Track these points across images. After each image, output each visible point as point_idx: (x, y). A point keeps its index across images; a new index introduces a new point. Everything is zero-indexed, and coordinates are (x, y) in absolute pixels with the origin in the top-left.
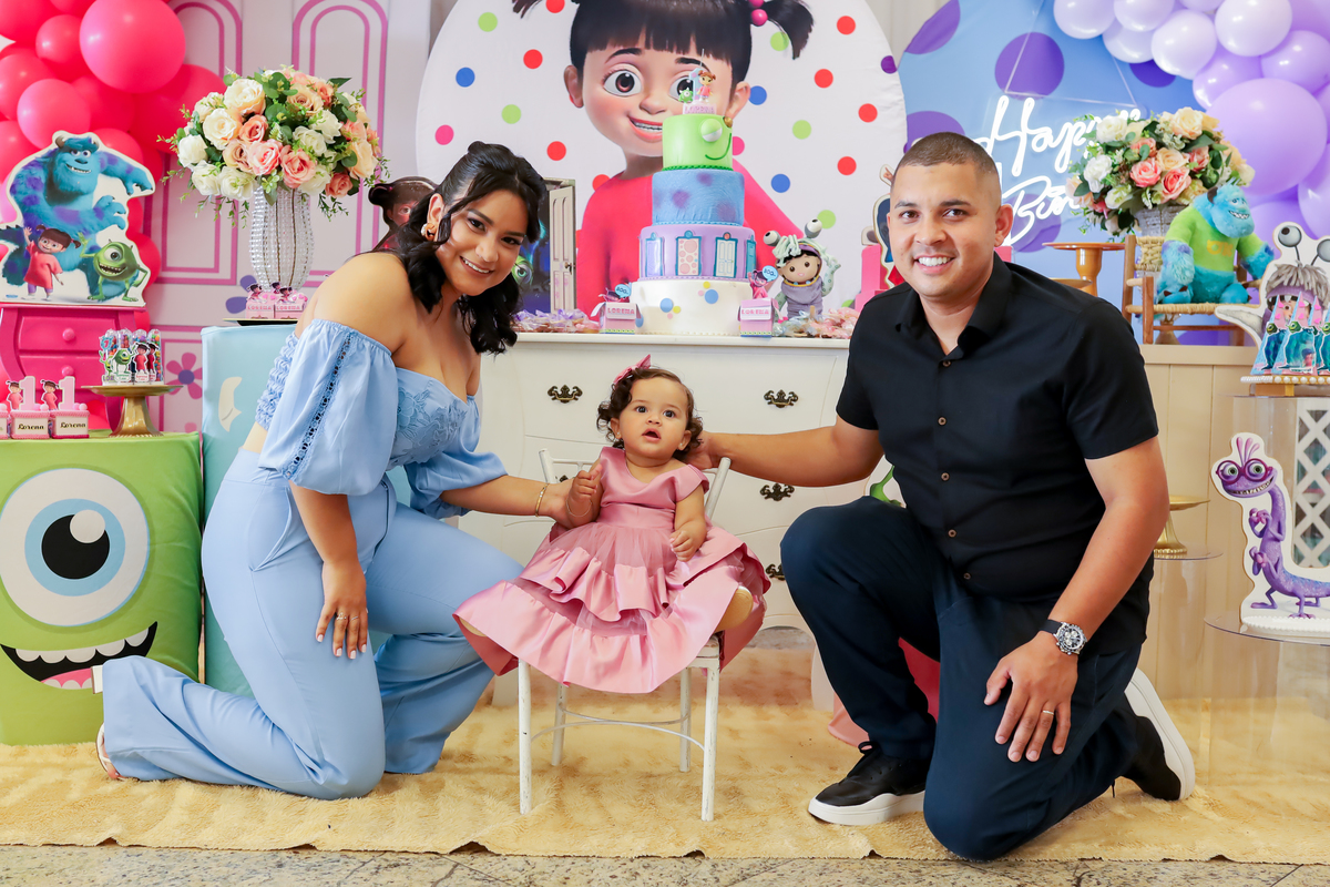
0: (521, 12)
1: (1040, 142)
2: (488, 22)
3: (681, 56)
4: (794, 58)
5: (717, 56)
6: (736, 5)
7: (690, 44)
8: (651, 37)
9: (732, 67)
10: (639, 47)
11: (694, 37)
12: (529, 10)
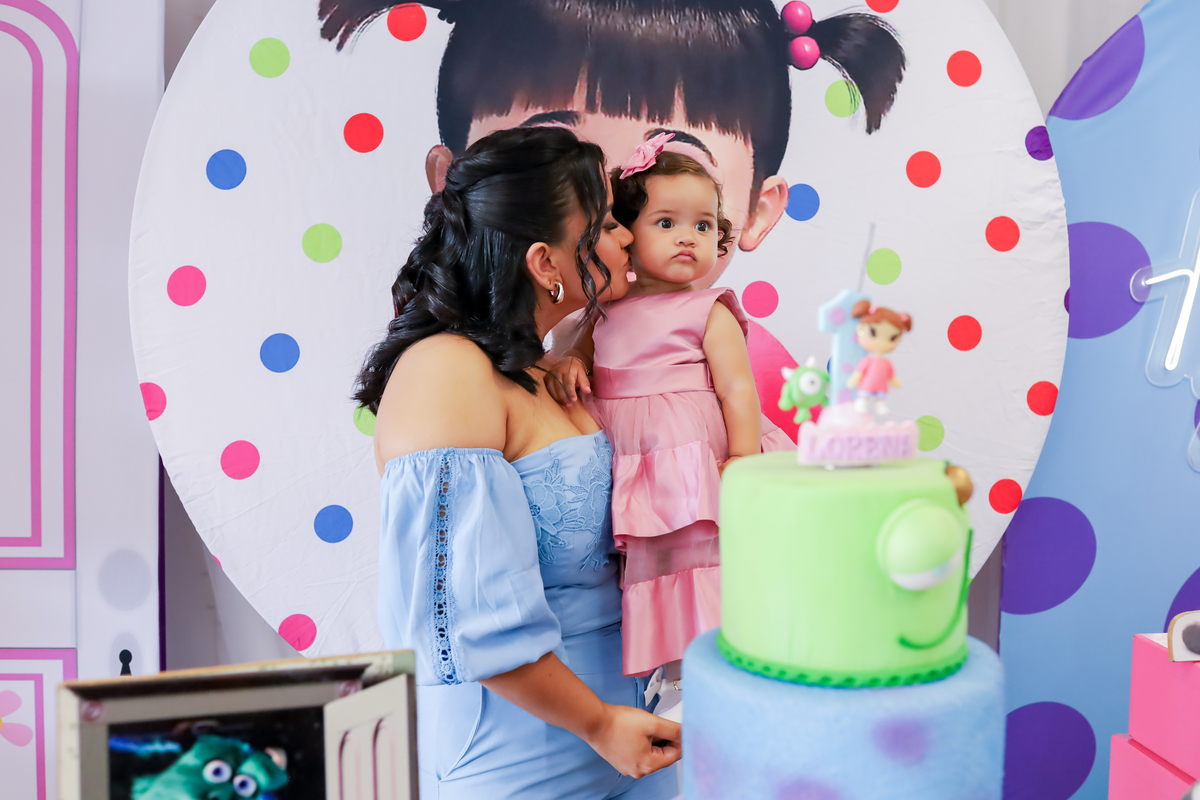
0: (336, 40)
2: (270, 59)
3: (656, 125)
4: (869, 131)
5: (725, 127)
6: (761, 27)
7: (674, 105)
8: (598, 90)
9: (754, 148)
10: (575, 109)
11: (682, 89)
12: (355, 33)
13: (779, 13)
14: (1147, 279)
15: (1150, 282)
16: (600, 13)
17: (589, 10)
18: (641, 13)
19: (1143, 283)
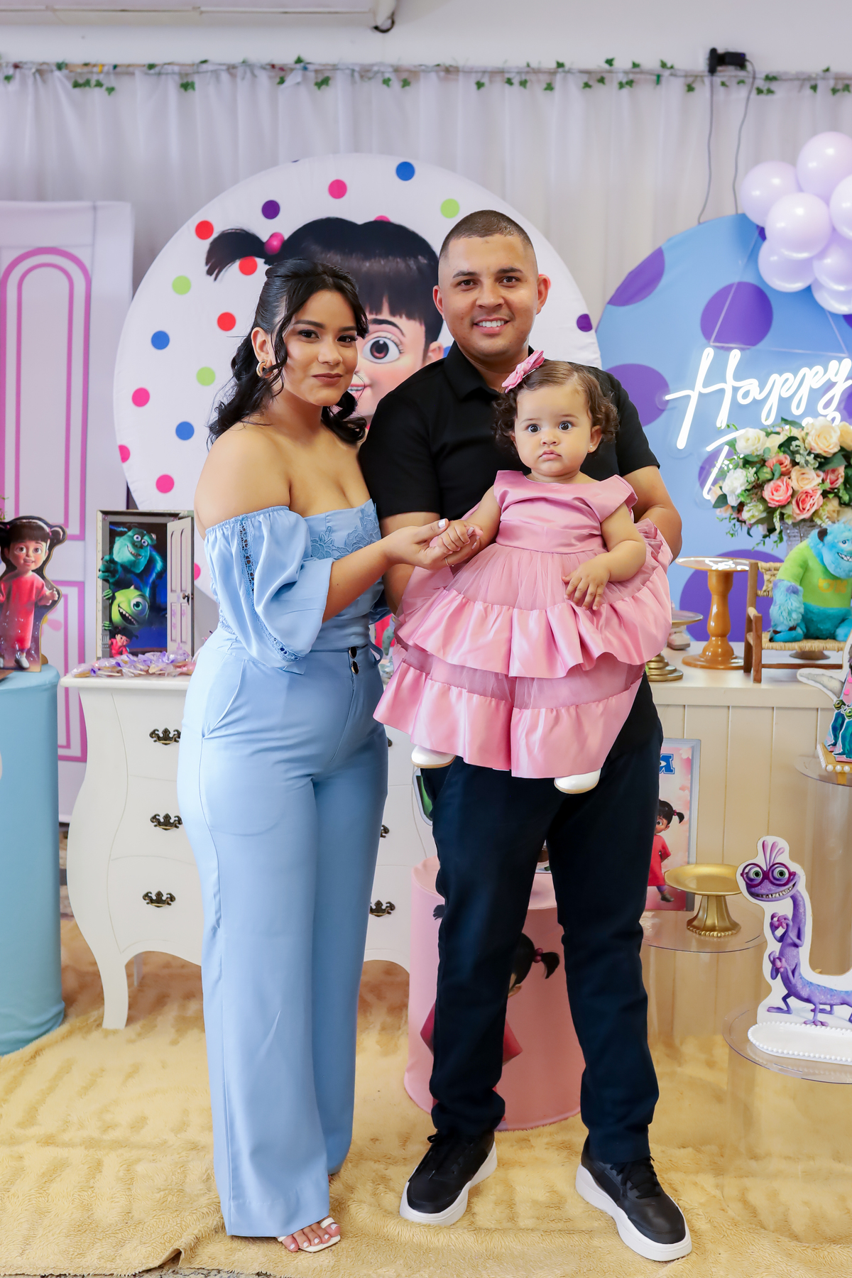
0: (214, 276)
1: (746, 395)
2: (182, 286)
3: (373, 316)
5: (409, 316)
6: (429, 264)
7: (383, 304)
9: (425, 327)
11: (387, 298)
14: (668, 396)
16: (345, 260)
17: (339, 258)
18: (366, 259)
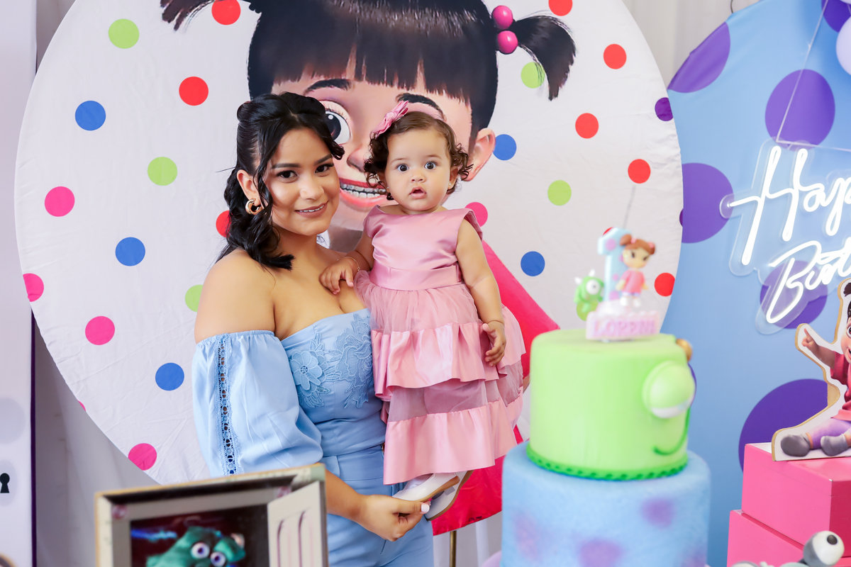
0: (174, 22)
1: (812, 201)
2: (124, 34)
3: (404, 91)
4: (551, 98)
5: (452, 93)
6: (478, 23)
7: (417, 76)
8: (364, 65)
9: (472, 108)
10: (347, 78)
11: (422, 65)
12: (187, 18)
13: (490, 14)
14: (731, 202)
15: (733, 204)
16: (366, 9)
17: (358, 7)
18: (394, 10)
19: (728, 206)
